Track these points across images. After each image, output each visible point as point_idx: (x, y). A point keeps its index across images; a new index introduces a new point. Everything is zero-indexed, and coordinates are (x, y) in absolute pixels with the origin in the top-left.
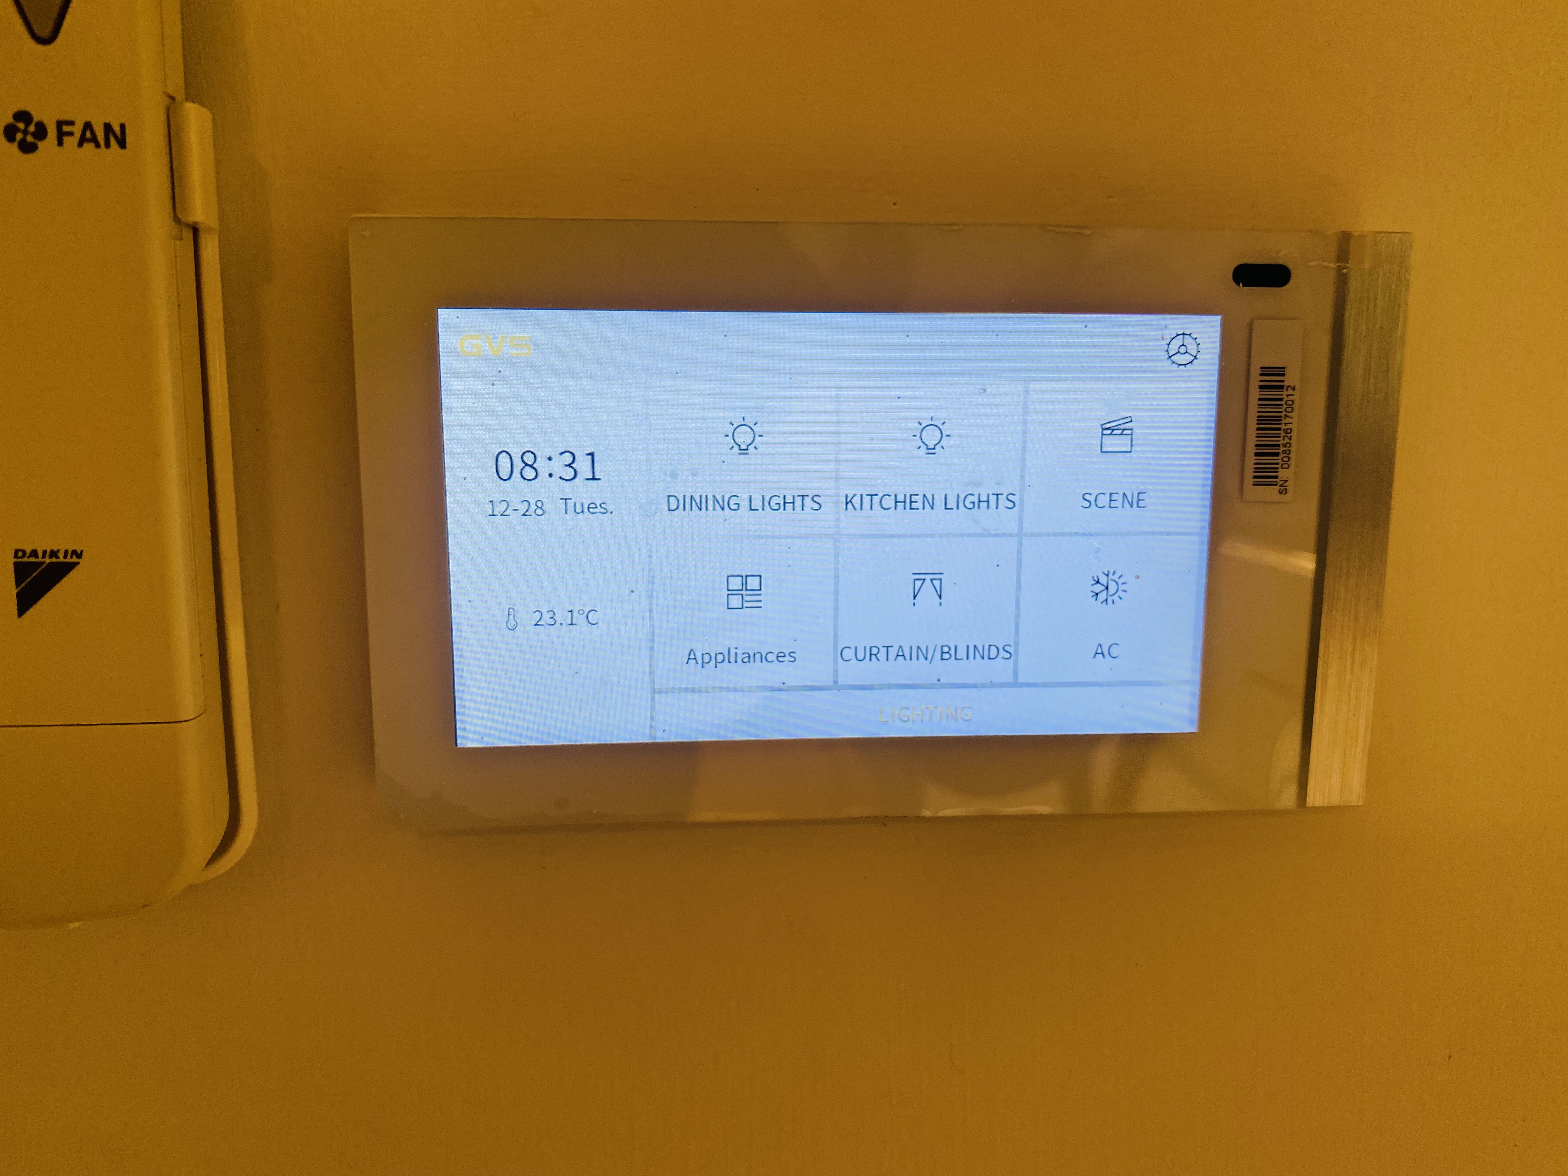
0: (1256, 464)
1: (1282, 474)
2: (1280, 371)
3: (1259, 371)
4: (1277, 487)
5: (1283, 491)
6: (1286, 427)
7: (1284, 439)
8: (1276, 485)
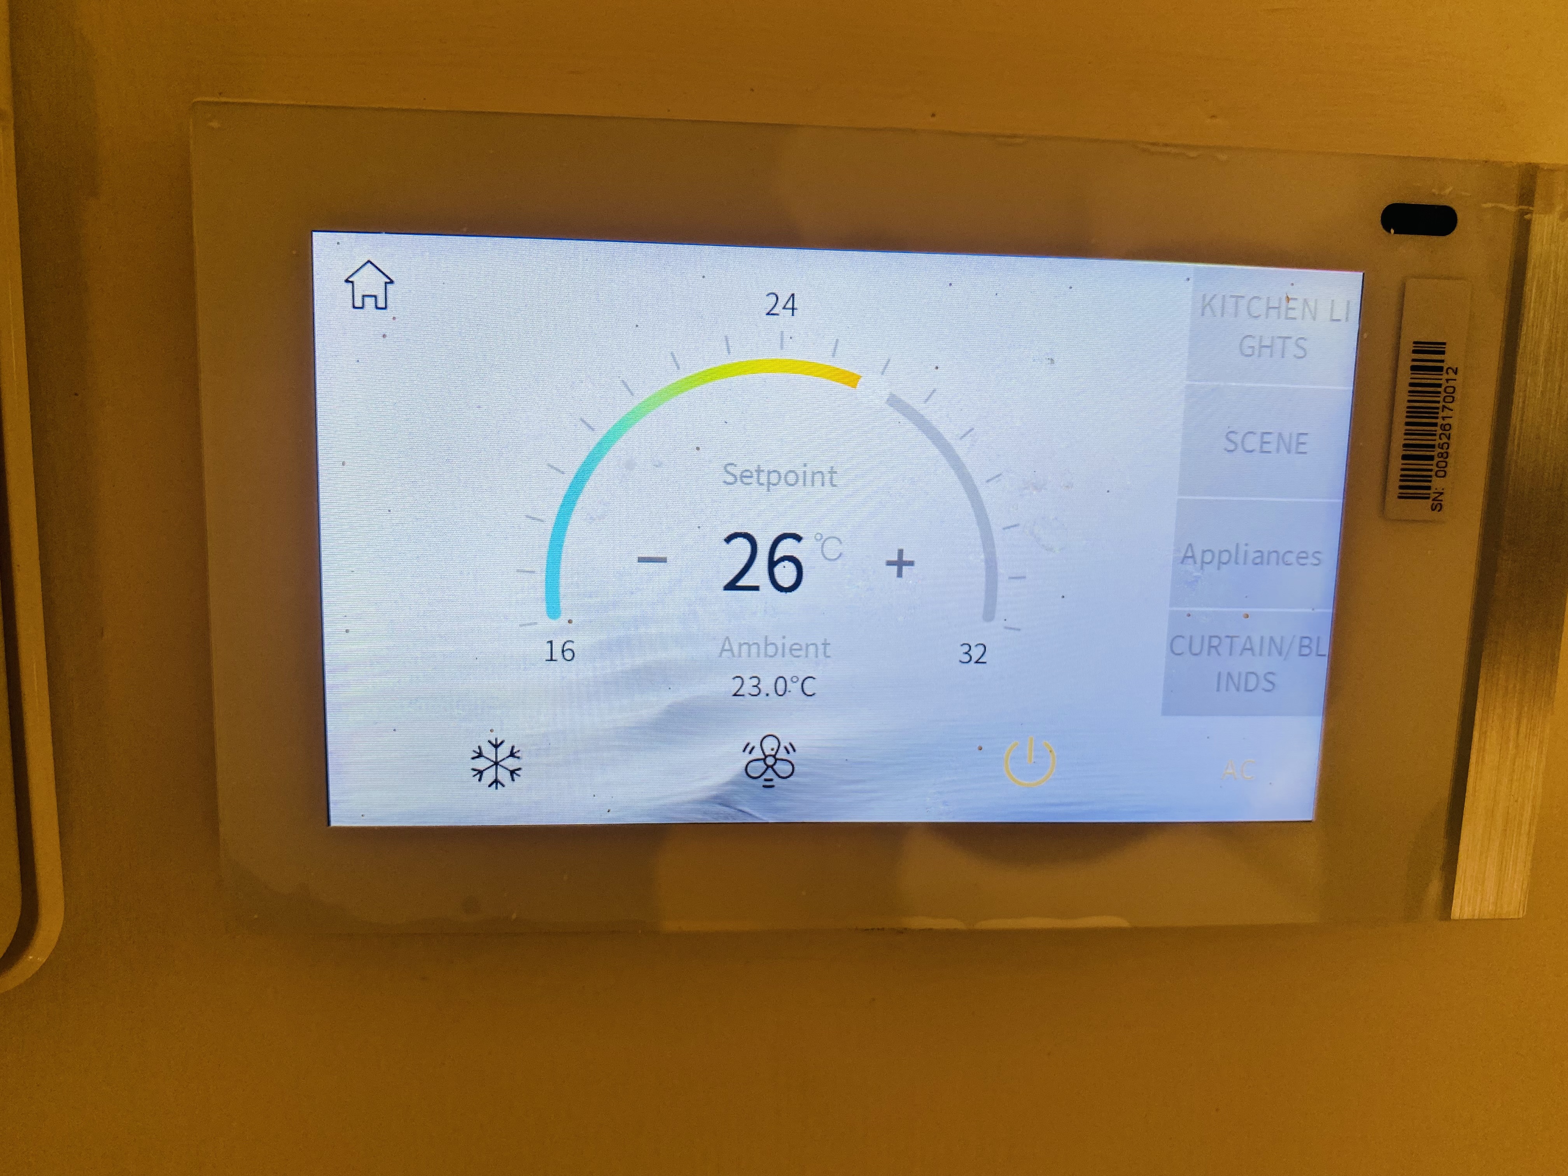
0: (1403, 470)
1: (1437, 483)
2: (1438, 348)
3: (1411, 347)
4: (1430, 502)
5: (1437, 506)
6: (1444, 422)
7: (1440, 439)
8: (1428, 498)
